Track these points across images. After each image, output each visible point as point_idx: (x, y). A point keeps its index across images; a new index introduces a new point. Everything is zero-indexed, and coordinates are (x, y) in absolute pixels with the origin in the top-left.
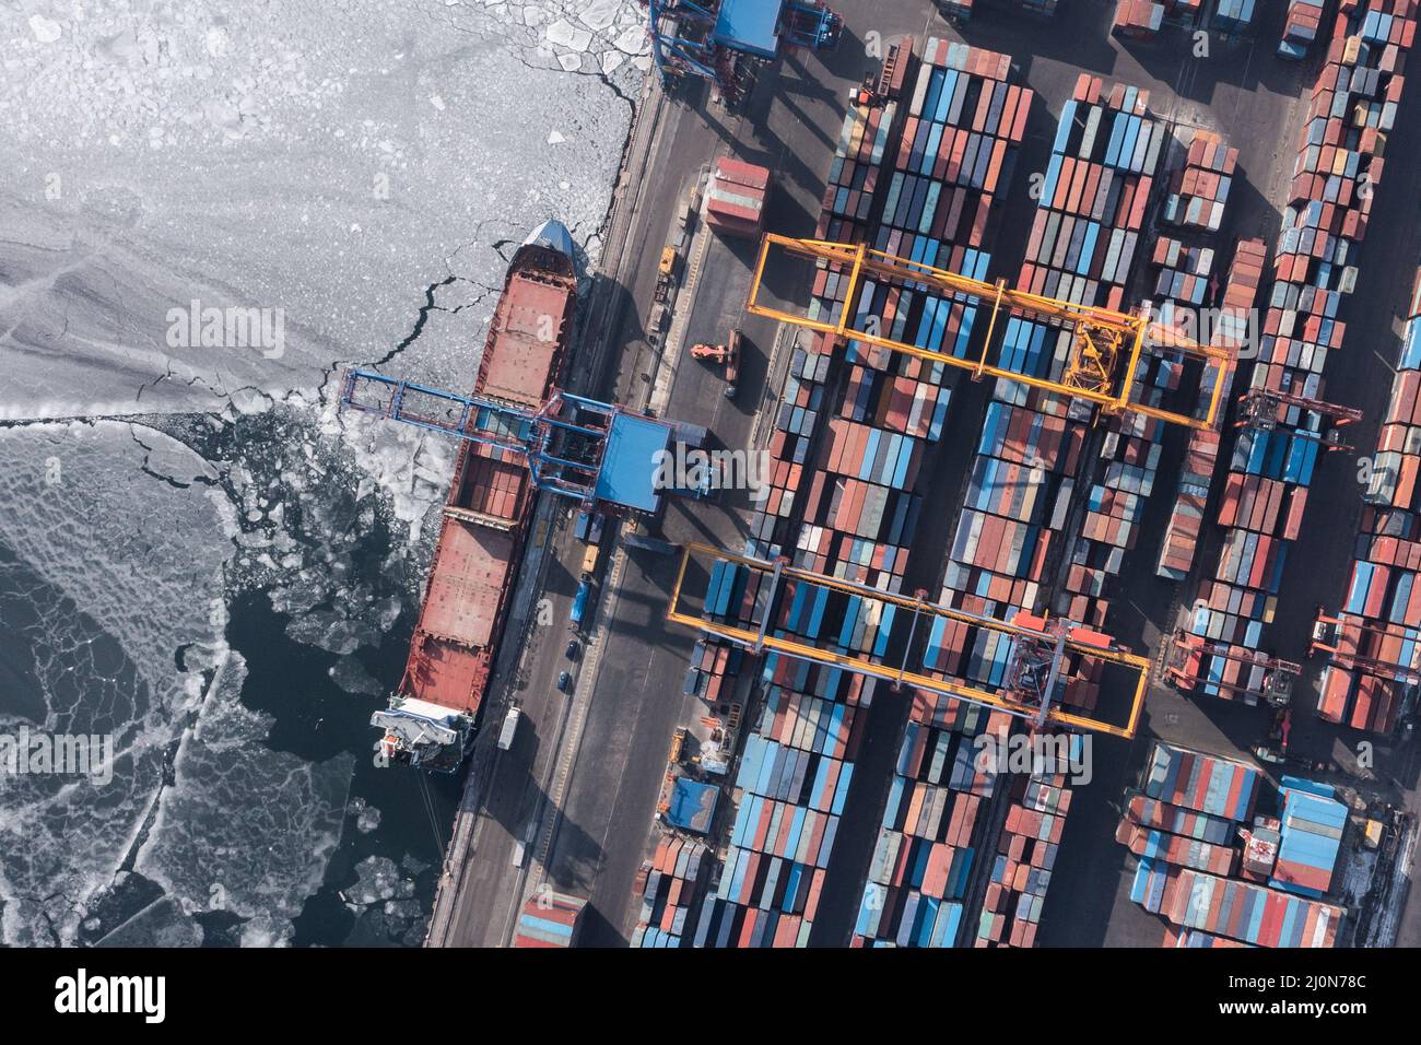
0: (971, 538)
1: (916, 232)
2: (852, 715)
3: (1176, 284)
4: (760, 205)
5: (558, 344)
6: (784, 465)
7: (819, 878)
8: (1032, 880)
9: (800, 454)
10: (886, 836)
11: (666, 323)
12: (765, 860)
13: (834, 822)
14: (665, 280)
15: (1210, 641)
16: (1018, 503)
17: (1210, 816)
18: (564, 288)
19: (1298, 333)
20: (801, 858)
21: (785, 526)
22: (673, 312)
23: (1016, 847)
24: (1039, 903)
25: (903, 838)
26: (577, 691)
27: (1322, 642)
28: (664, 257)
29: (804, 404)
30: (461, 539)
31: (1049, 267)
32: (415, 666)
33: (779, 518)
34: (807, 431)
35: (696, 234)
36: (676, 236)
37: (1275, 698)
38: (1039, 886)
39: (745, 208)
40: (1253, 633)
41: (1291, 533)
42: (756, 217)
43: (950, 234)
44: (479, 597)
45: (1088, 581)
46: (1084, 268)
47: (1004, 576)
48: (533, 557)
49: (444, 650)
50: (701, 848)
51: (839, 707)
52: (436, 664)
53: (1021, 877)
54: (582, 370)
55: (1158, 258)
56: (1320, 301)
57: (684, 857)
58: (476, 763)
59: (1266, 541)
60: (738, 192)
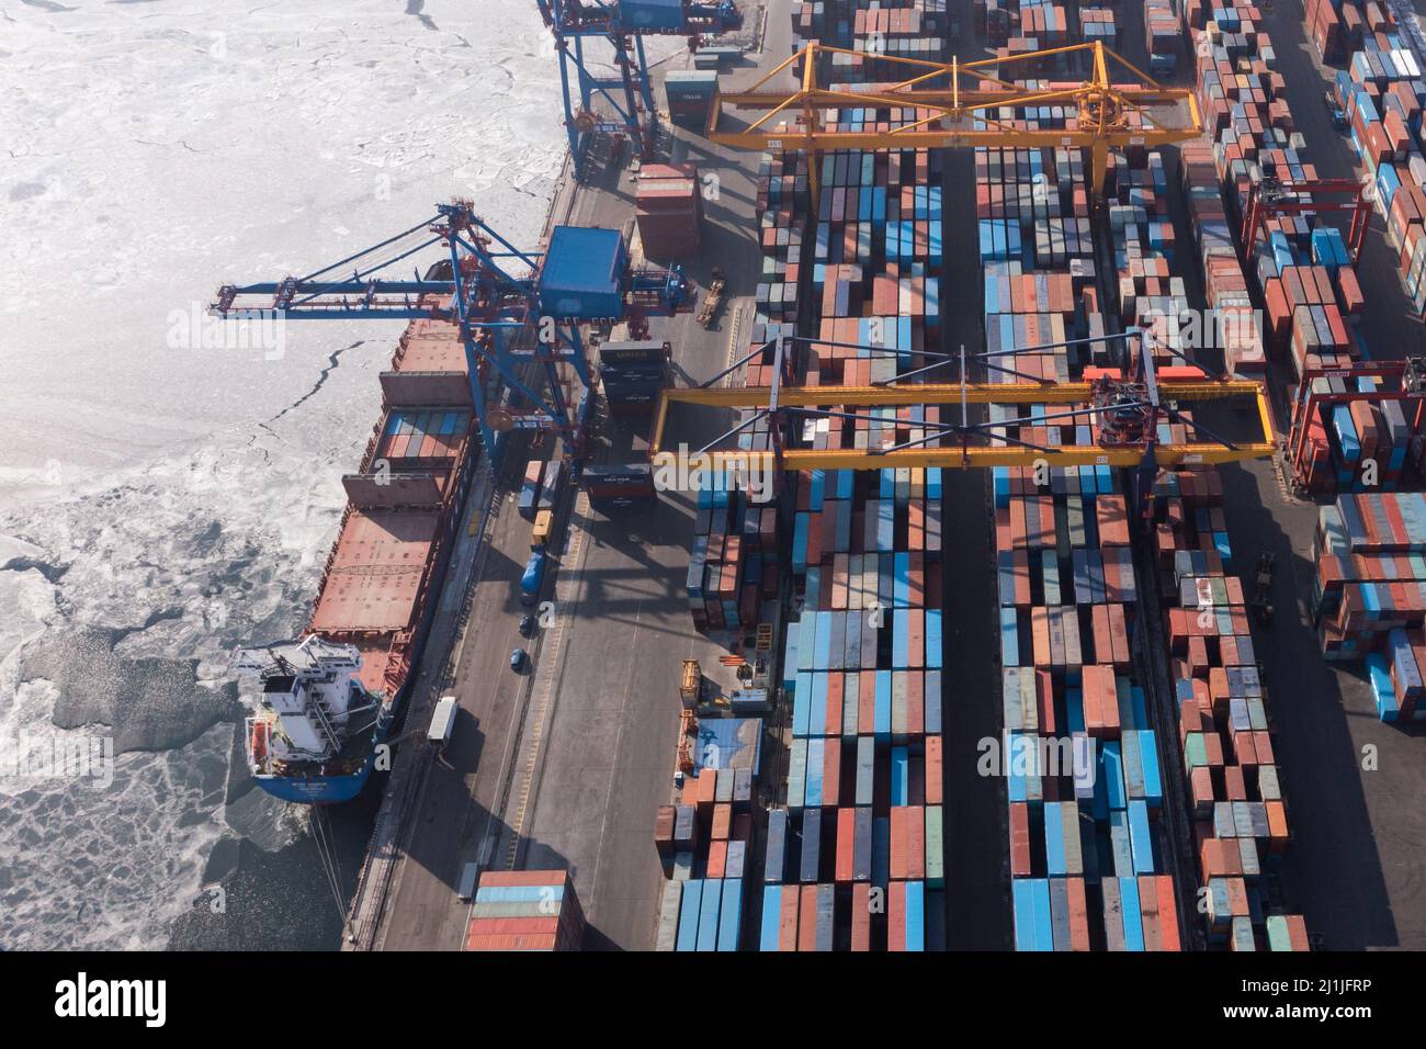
7: (934, 749)
8: (1235, 681)
10: (1012, 675)
12: (849, 743)
13: (934, 680)
20: (901, 727)
24: (1257, 706)
25: (1039, 677)
26: (540, 668)
30: (367, 528)
38: (1248, 686)
39: (676, 191)
41: (1354, 298)
42: (689, 193)
44: (393, 578)
48: (465, 548)
51: (901, 557)
53: (1218, 680)
59: (1334, 308)
60: (666, 183)
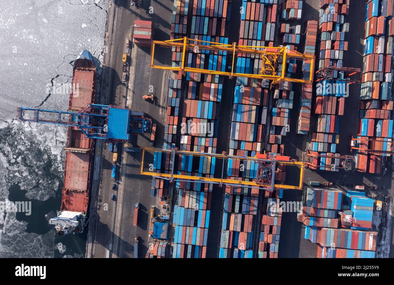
0: (236, 131)
1: (203, 35)
2: (207, 195)
3: (290, 38)
4: (150, 33)
5: (93, 90)
6: (172, 117)
7: (204, 249)
8: (274, 239)
9: (176, 113)
10: (224, 232)
11: (127, 78)
12: (186, 246)
13: (206, 230)
14: (125, 65)
15: (319, 153)
16: (250, 117)
17: (329, 210)
18: (92, 72)
19: (333, 48)
20: (198, 244)
21: (176, 137)
22: (129, 74)
23: (267, 229)
24: (277, 246)
25: (230, 233)
26: (118, 200)
27: (355, 147)
28: (123, 57)
29: (175, 96)
30: (72, 157)
31: (248, 39)
32: (64, 200)
33: (173, 135)
34: (178, 105)
35: (133, 48)
36: (126, 50)
37: (347, 168)
38: (276, 241)
39: (145, 35)
40: (333, 148)
41: (341, 113)
42: (150, 38)
43: (214, 33)
44: (81, 174)
45: (277, 139)
46: (259, 37)
47: (249, 142)
48: (97, 159)
49: (73, 193)
50: (165, 244)
51: (202, 193)
52: (71, 198)
53: (270, 239)
54: (103, 98)
55: (282, 30)
56: (338, 36)
57: (160, 249)
58: (90, 227)
59: (333, 117)
60: (143, 30)
